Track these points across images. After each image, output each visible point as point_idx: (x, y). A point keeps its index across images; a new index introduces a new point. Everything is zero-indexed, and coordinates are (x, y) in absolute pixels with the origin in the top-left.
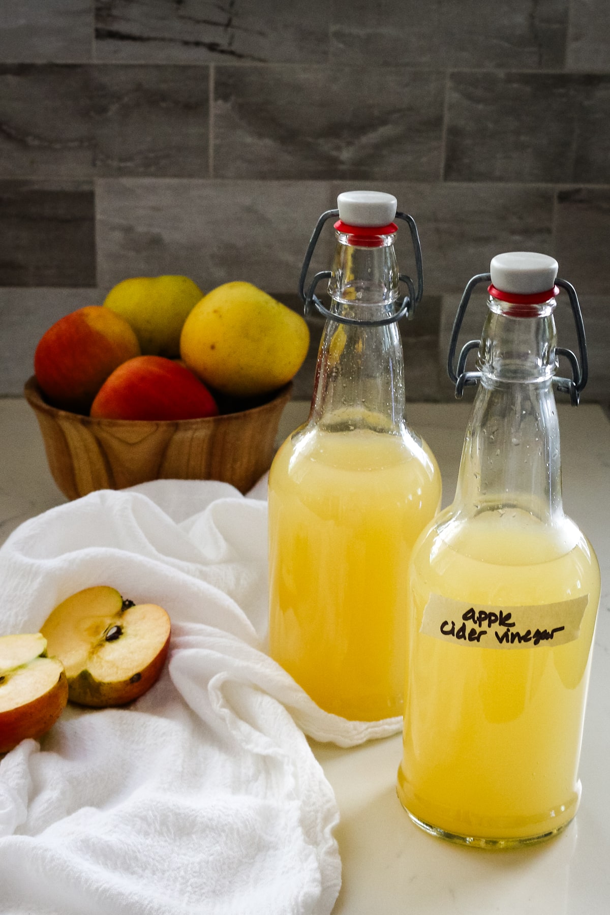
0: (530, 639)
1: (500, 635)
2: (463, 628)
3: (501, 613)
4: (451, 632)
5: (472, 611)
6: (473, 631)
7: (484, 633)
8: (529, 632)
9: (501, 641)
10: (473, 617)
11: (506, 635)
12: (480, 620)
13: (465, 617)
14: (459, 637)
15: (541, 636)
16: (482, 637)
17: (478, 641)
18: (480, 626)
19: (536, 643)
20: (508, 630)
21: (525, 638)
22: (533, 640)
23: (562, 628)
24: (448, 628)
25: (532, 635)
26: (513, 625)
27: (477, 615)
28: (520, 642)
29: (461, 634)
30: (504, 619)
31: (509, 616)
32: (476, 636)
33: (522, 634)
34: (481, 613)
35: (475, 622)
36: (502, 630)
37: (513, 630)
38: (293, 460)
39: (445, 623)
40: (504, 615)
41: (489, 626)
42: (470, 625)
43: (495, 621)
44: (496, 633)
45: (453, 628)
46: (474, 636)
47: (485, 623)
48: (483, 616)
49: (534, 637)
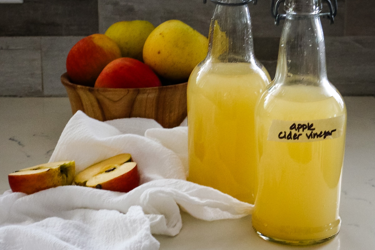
0: (322, 136)
1: (309, 135)
2: (290, 134)
3: (308, 124)
4: (284, 137)
5: (294, 124)
6: (295, 135)
7: (301, 135)
8: (321, 133)
9: (309, 137)
10: (295, 127)
11: (311, 134)
12: (299, 128)
13: (291, 128)
14: (288, 139)
15: (327, 134)
16: (300, 137)
17: (298, 139)
18: (299, 131)
19: (325, 137)
20: (312, 132)
21: (320, 136)
22: (323, 136)
23: (335, 130)
24: (282, 135)
25: (323, 134)
26: (314, 129)
27: (297, 126)
28: (317, 137)
29: (289, 137)
30: (310, 127)
31: (312, 125)
32: (297, 136)
33: (319, 133)
34: (299, 125)
35: (296, 130)
36: (309, 132)
37: (314, 132)
38: (198, 78)
39: (281, 133)
40: (310, 125)
41: (303, 131)
42: (294, 132)
43: (306, 128)
44: (307, 135)
45: (285, 135)
46: (296, 137)
47: (301, 130)
48: (300, 126)
49: (324, 134)
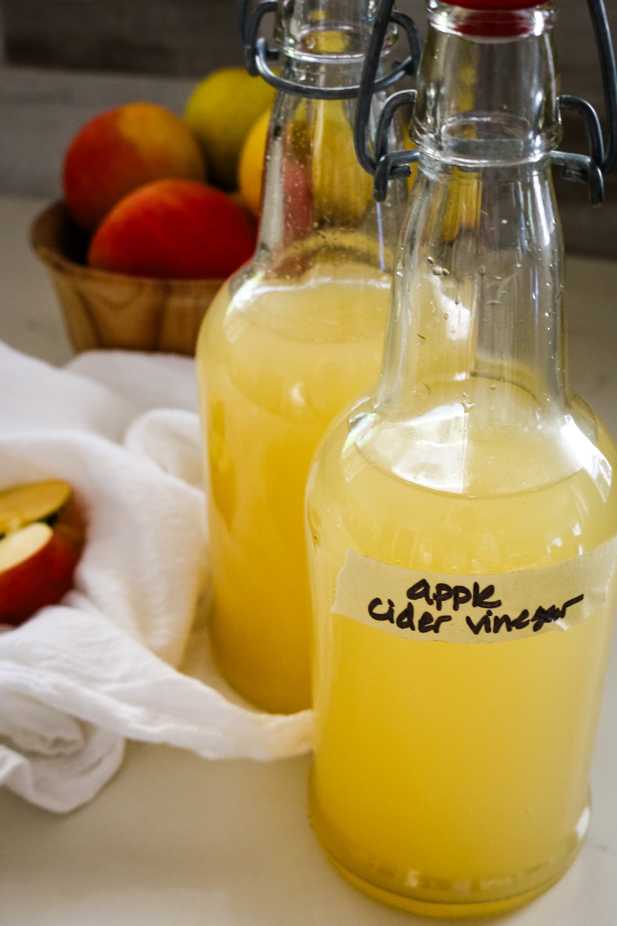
0: (527, 623)
1: (475, 621)
2: (409, 611)
3: (476, 586)
4: (388, 616)
5: (423, 583)
6: (427, 617)
7: (447, 618)
8: (525, 613)
9: (476, 629)
10: (425, 594)
11: (485, 621)
12: (438, 600)
13: (412, 593)
14: (401, 625)
15: (546, 616)
16: (443, 625)
17: (437, 631)
18: (439, 607)
19: (536, 628)
20: (490, 613)
21: (519, 623)
22: (532, 624)
23: (580, 598)
24: (381, 609)
25: (530, 617)
26: (498, 604)
27: (433, 591)
28: (509, 629)
29: (405, 620)
30: (482, 596)
31: (490, 590)
32: (433, 624)
33: (513, 616)
34: (440, 587)
35: (430, 602)
36: (478, 614)
37: (498, 612)
39: (377, 602)
40: (481, 590)
41: (456, 608)
42: (421, 607)
43: (465, 600)
44: (468, 620)
45: (391, 611)
46: (428, 624)
47: (448, 604)
48: (444, 592)
49: (533, 620)
